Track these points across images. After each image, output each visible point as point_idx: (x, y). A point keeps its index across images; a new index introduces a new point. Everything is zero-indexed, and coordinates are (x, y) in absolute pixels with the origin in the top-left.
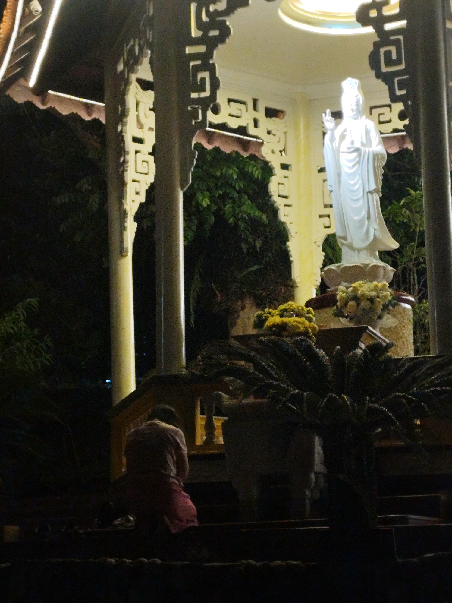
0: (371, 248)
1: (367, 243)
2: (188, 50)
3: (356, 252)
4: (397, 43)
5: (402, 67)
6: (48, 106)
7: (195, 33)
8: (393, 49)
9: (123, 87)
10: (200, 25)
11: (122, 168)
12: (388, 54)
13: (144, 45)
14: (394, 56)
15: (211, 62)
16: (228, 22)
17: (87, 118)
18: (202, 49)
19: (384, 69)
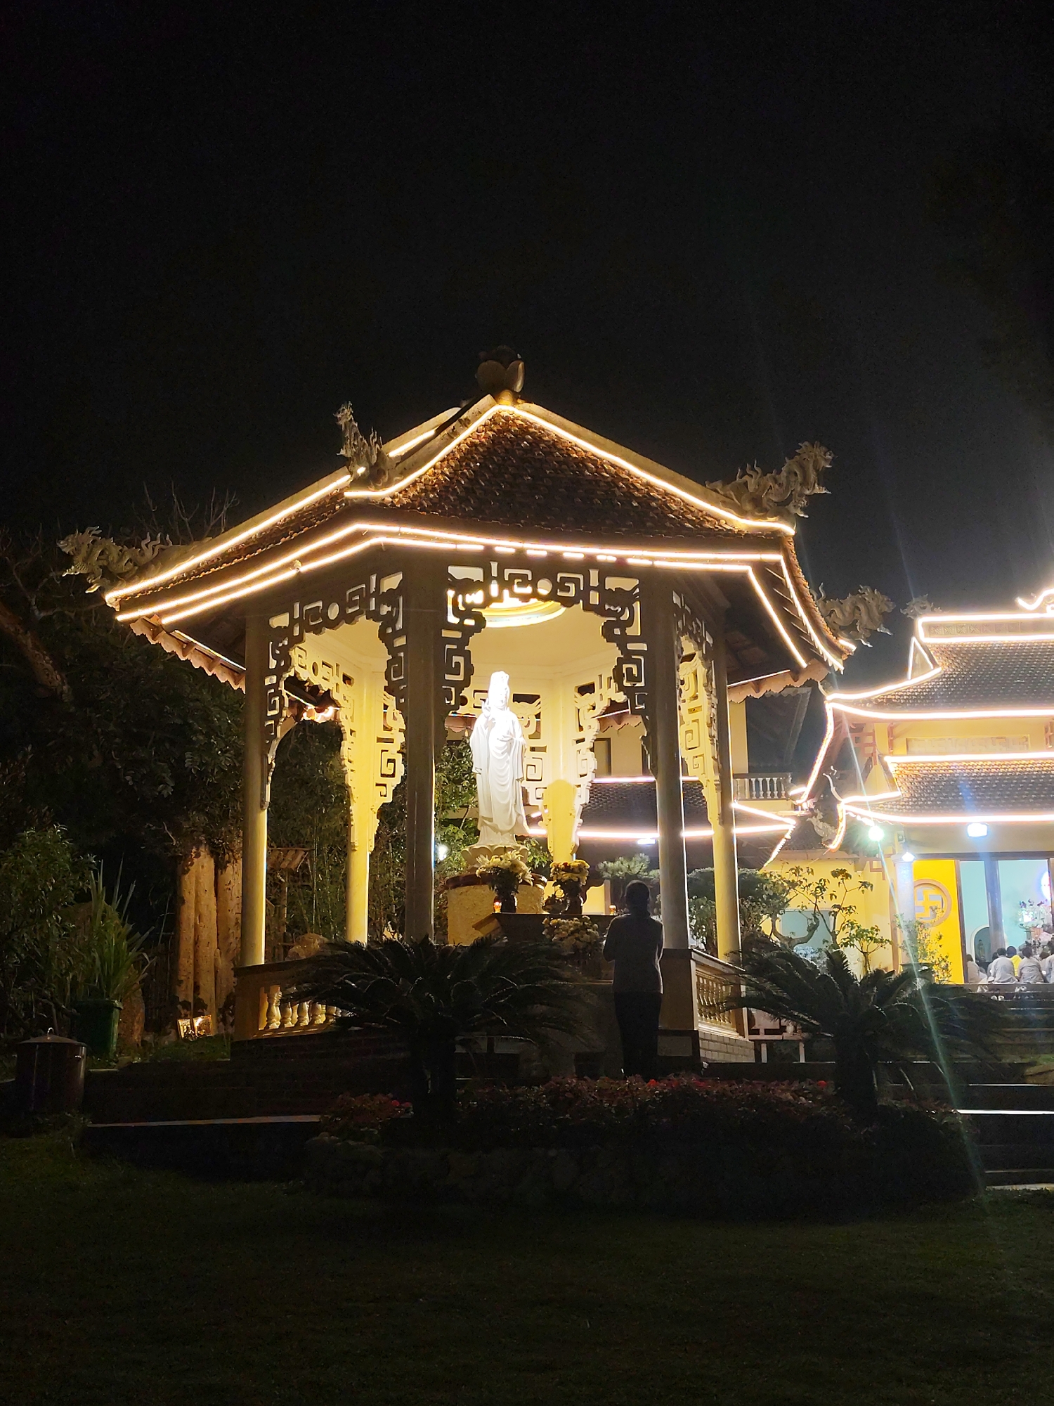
2: (445, 633)
5: (642, 684)
7: (451, 619)
8: (634, 667)
9: (286, 643)
10: (456, 612)
12: (629, 670)
14: (635, 672)
15: (466, 648)
16: (485, 613)
18: (458, 635)
19: (626, 684)
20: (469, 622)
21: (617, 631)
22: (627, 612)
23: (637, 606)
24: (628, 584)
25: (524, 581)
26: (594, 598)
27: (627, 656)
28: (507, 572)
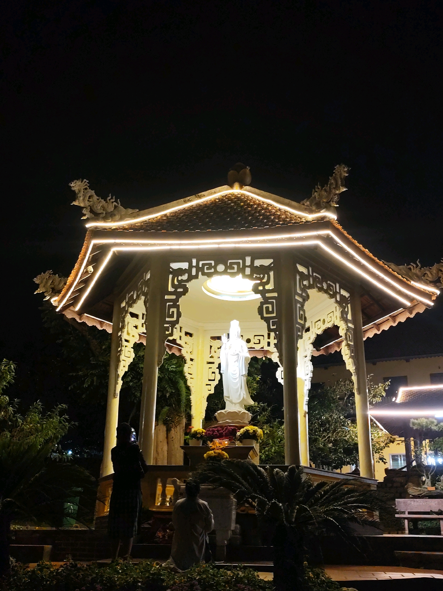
0: (241, 403)
1: (239, 401)
2: (166, 297)
3: (234, 404)
4: (272, 303)
5: (274, 315)
6: (82, 321)
7: (170, 289)
8: (270, 306)
9: (124, 314)
10: (173, 285)
11: (119, 354)
12: (267, 308)
13: (140, 294)
14: (270, 309)
15: (177, 304)
16: (188, 285)
17: (100, 329)
18: (174, 297)
19: (265, 315)
20: (180, 290)
21: (261, 288)
22: (266, 275)
23: (272, 273)
24: (267, 262)
25: (210, 267)
26: (248, 271)
27: (266, 300)
28: (201, 263)
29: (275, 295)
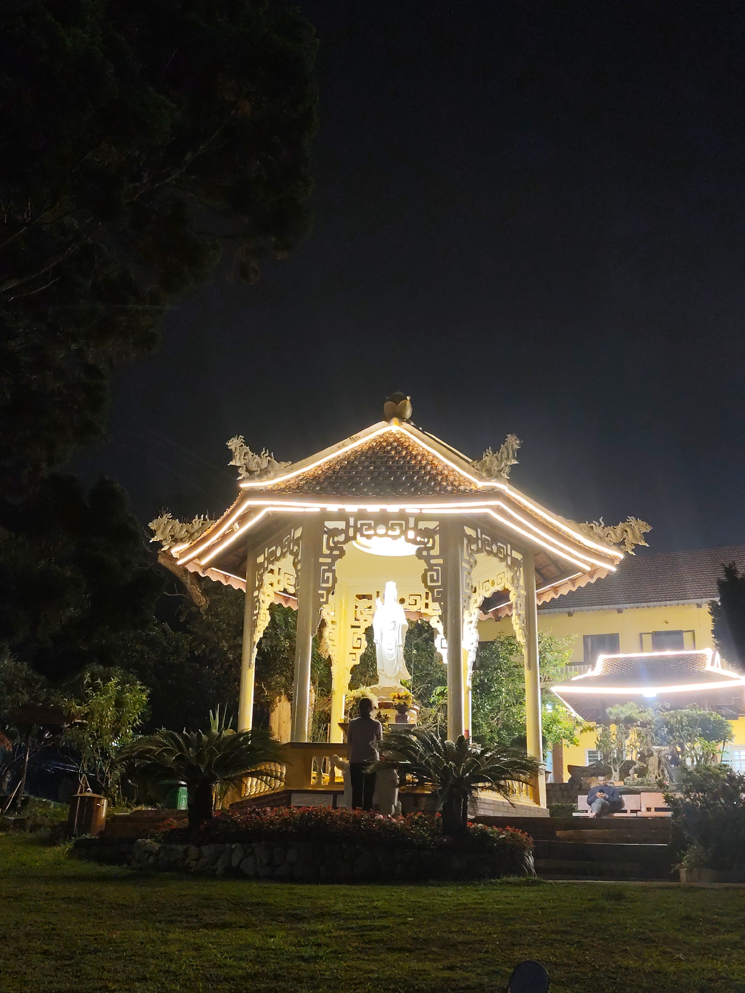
1: (395, 675)
2: (321, 560)
3: (388, 678)
4: (437, 571)
5: (440, 584)
7: (326, 551)
8: (435, 573)
10: (328, 547)
12: (432, 576)
13: (286, 552)
14: (435, 578)
15: (333, 568)
16: (345, 547)
17: (225, 584)
18: (329, 560)
19: (429, 584)
20: (336, 552)
21: (425, 553)
22: (431, 540)
23: (437, 537)
24: (432, 525)
25: (370, 527)
26: (411, 534)
27: (431, 567)
28: (359, 523)
29: (441, 561)
